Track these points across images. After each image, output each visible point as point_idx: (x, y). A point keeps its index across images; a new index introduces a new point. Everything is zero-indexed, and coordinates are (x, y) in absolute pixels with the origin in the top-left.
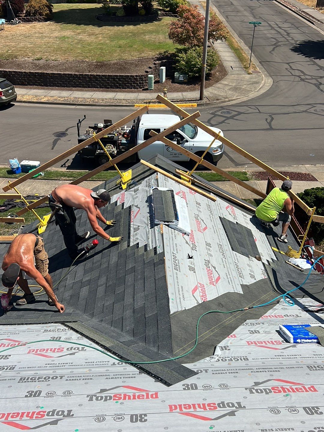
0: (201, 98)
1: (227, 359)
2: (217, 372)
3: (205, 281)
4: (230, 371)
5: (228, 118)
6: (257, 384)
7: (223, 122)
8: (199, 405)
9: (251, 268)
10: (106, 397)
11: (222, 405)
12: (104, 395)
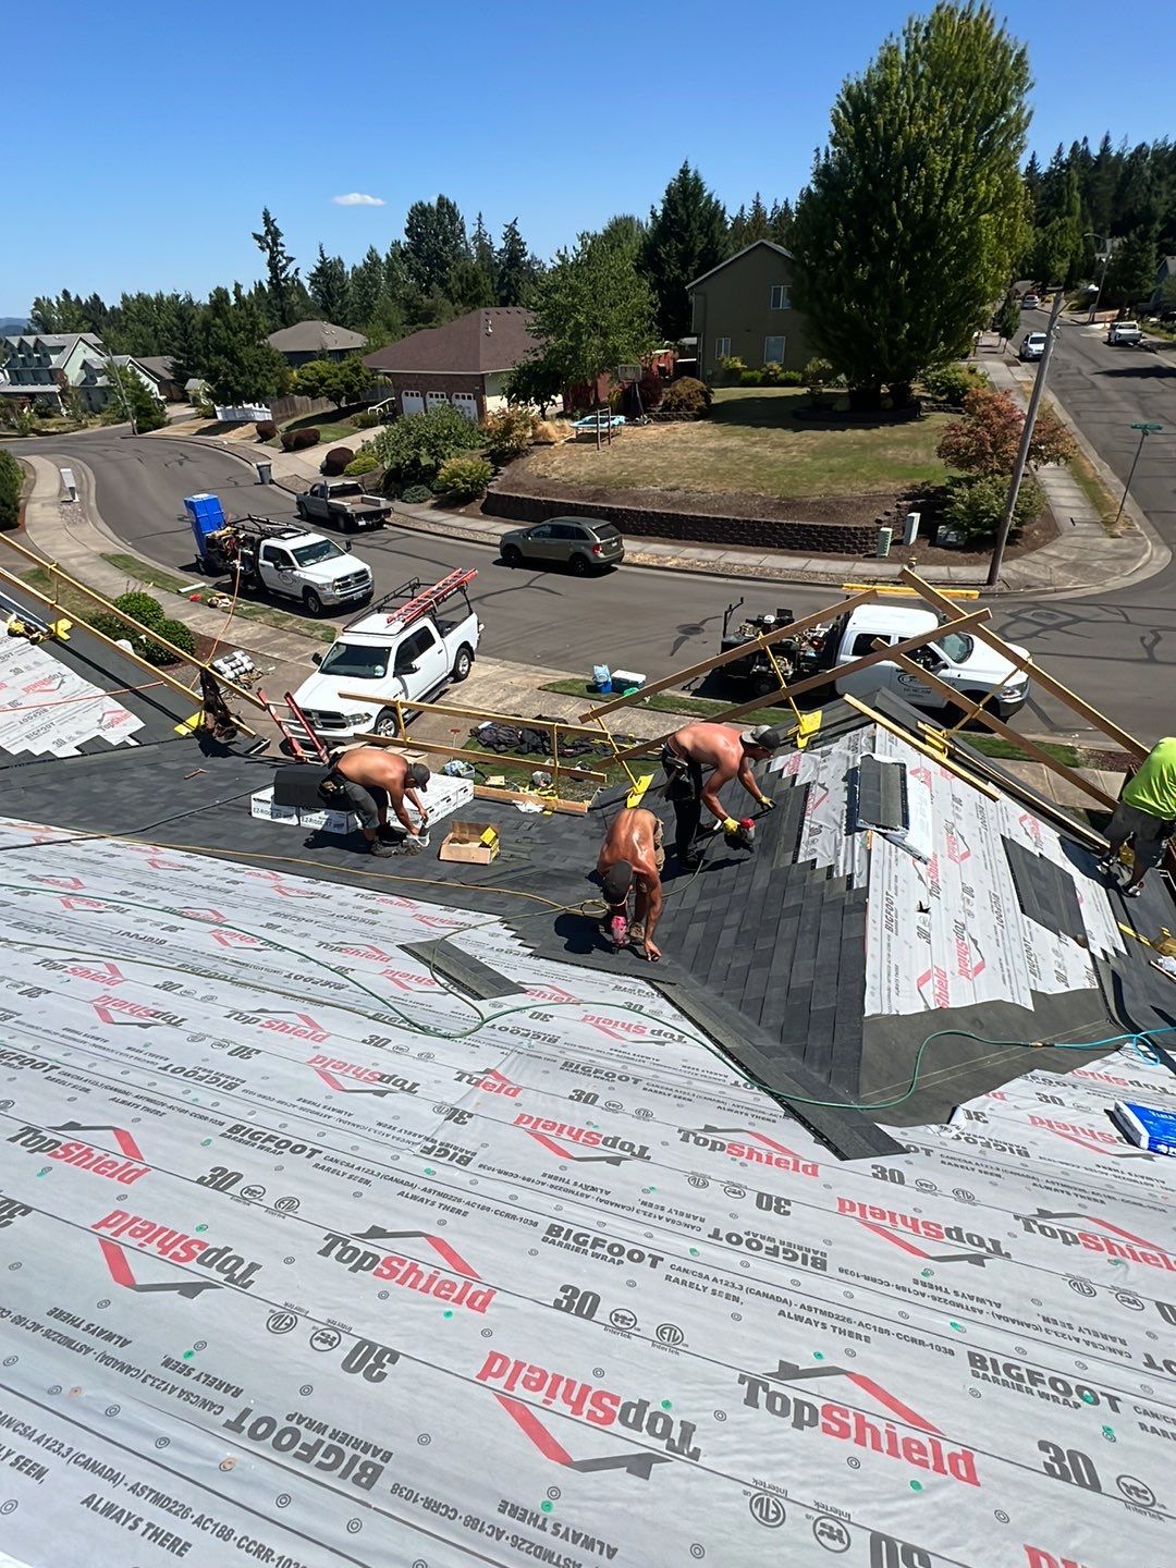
0: (990, 581)
1: (979, 1140)
2: (953, 1162)
3: (950, 965)
4: (983, 1169)
5: (1046, 628)
6: (1043, 1214)
7: (1035, 634)
8: (904, 1218)
9: (1060, 960)
10: (714, 1143)
11: (956, 1233)
12: (710, 1137)
